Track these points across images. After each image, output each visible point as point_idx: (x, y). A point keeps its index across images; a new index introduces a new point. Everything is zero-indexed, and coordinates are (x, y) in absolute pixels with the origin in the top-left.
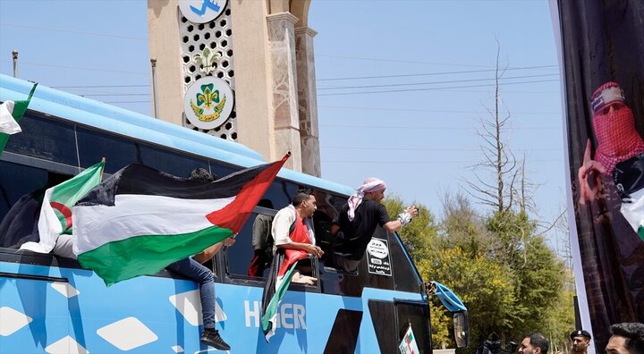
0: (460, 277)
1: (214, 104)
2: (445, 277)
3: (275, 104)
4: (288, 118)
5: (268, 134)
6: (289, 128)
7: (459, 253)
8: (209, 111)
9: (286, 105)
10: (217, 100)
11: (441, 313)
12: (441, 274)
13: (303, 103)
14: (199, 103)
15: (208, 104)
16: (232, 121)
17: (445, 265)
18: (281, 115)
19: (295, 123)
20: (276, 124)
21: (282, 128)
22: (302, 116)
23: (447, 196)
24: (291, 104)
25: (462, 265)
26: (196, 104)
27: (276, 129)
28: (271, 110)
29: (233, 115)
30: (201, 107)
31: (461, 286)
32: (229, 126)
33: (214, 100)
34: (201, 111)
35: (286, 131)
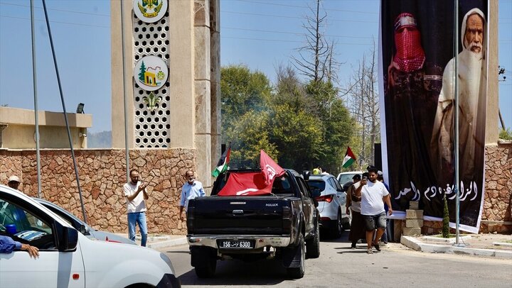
0: (287, 125)
1: (154, 6)
2: (277, 124)
3: (195, 9)
4: (204, 20)
5: (190, 29)
6: (204, 26)
7: (287, 108)
8: (150, 11)
9: (202, 11)
10: (157, 4)
11: (274, 148)
12: (274, 121)
13: (212, 9)
14: (144, 5)
15: (150, 6)
16: (166, 19)
17: (277, 115)
18: (199, 17)
19: (208, 23)
20: (195, 23)
21: (199, 26)
22: (212, 18)
23: (280, 71)
24: (206, 10)
25: (289, 116)
26: (141, 4)
27: (195, 26)
28: (193, 13)
29: (167, 14)
30: (145, 7)
31: (288, 130)
32: (163, 22)
33: (154, 3)
34: (145, 10)
35: (202, 28)
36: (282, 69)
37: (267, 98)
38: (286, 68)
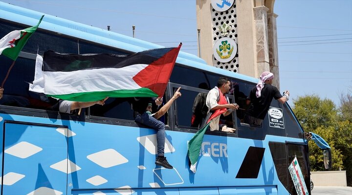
0: (349, 135)
1: (228, 50)
2: (341, 135)
3: (257, 50)
4: (264, 57)
5: (254, 65)
6: (264, 62)
7: (348, 123)
8: (225, 54)
9: (263, 51)
10: (229, 49)
11: (339, 153)
12: (339, 134)
13: (271, 50)
14: (221, 50)
15: (225, 50)
16: (236, 59)
17: (341, 129)
18: (260, 55)
19: (267, 59)
20: (258, 60)
21: (261, 62)
22: (271, 56)
23: (342, 95)
24: (265, 50)
25: (350, 129)
26: (219, 50)
27: (258, 62)
28: (255, 53)
29: (237, 56)
30: (222, 52)
31: (349, 139)
32: (235, 61)
33: (228, 48)
34: (221, 54)
35: (263, 63)
36: (344, 96)
37: (333, 117)
38: (346, 94)
